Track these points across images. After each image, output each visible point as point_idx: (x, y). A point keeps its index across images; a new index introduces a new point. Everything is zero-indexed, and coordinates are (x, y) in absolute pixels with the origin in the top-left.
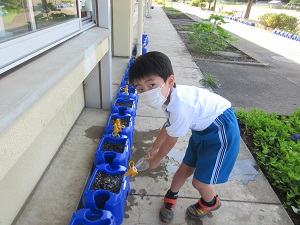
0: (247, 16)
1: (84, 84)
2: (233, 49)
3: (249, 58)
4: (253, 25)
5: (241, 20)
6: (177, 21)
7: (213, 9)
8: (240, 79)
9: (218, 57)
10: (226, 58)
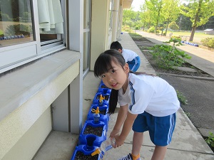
0: (191, 40)
1: (52, 107)
2: (188, 65)
3: (204, 73)
4: (198, 46)
5: (187, 42)
6: (140, 43)
7: (165, 35)
8: (203, 94)
9: (177, 72)
10: (184, 73)
